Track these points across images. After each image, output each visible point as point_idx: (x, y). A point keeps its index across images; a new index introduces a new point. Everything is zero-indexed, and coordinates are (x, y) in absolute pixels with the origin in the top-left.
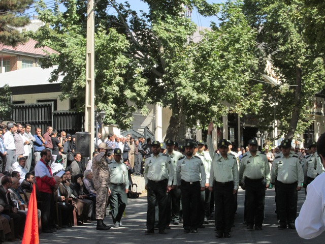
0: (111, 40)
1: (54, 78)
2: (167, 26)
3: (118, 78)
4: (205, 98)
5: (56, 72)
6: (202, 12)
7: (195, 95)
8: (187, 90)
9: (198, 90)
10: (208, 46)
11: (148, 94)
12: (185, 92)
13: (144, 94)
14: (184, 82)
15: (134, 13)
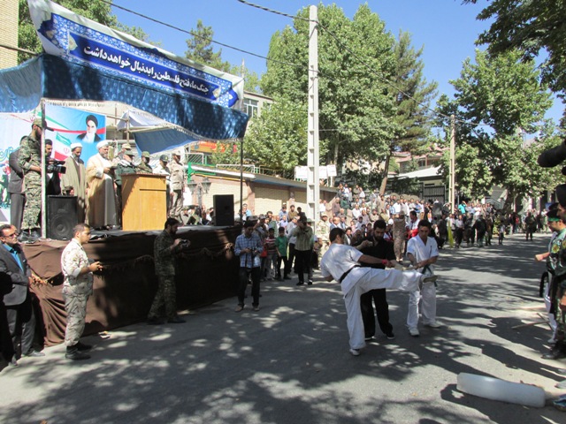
0: (469, 151)
1: (440, 172)
2: (504, 141)
3: (473, 172)
4: (527, 182)
5: (441, 169)
6: (527, 132)
7: (521, 181)
8: (516, 177)
9: (524, 178)
10: (530, 151)
11: (493, 181)
12: (514, 179)
13: (489, 181)
14: (514, 173)
15: (486, 134)
